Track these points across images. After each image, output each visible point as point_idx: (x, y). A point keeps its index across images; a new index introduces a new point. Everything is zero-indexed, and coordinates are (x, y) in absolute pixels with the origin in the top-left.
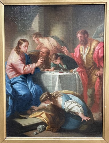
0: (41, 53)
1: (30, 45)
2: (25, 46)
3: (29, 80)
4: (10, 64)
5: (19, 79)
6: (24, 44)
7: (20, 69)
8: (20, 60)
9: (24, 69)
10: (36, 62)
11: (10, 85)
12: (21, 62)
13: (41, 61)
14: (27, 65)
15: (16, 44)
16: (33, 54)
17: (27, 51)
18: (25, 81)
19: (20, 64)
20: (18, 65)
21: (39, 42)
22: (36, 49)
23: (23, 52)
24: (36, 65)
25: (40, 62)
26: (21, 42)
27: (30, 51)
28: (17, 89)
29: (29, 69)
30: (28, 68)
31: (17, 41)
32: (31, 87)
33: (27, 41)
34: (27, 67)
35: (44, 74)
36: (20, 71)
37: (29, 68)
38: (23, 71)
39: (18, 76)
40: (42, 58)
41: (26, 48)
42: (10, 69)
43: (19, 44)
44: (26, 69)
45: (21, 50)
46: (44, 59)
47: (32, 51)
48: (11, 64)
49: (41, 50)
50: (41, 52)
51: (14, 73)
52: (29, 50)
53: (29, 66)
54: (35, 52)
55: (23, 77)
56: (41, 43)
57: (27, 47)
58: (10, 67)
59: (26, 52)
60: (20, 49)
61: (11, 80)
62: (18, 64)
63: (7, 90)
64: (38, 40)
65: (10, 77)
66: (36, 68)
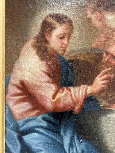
0: (106, 58)
1: (76, 34)
2: (61, 36)
3: (66, 127)
4: (17, 82)
5: (39, 121)
6: (59, 30)
7: (44, 98)
8: (45, 73)
9: (54, 98)
10: (89, 81)
11: (15, 134)
12: (47, 79)
13: (105, 81)
14: (65, 88)
15: (35, 29)
16: (82, 58)
17: (68, 50)
18: (55, 129)
19: (45, 84)
20: (39, 87)
21: (105, 26)
22: (94, 45)
23: (54, 51)
24: (90, 90)
25: (100, 82)
26: (50, 23)
27: (74, 51)
28: (35, 148)
29: (68, 100)
30: (66, 95)
31: (39, 21)
32: (71, 145)
33: (70, 22)
34: (62, 93)
35: (110, 116)
36: (43, 102)
37: (69, 97)
38: (52, 103)
39: (38, 115)
40: (108, 72)
41: (65, 41)
42: (18, 95)
43: (47, 27)
44: (59, 99)
45: (49, 47)
46: (113, 76)
47: (81, 50)
48: (22, 83)
49: (108, 49)
50: (107, 53)
51: (27, 106)
52: (73, 49)
53: (68, 92)
54: (88, 54)
55: (52, 119)
56: (110, 28)
57: (69, 38)
58: (19, 91)
59: (65, 51)
60: (47, 42)
61: (20, 123)
62: (38, 83)
63: (9, 146)
64: (101, 19)
65: (17, 116)
66: (89, 99)
